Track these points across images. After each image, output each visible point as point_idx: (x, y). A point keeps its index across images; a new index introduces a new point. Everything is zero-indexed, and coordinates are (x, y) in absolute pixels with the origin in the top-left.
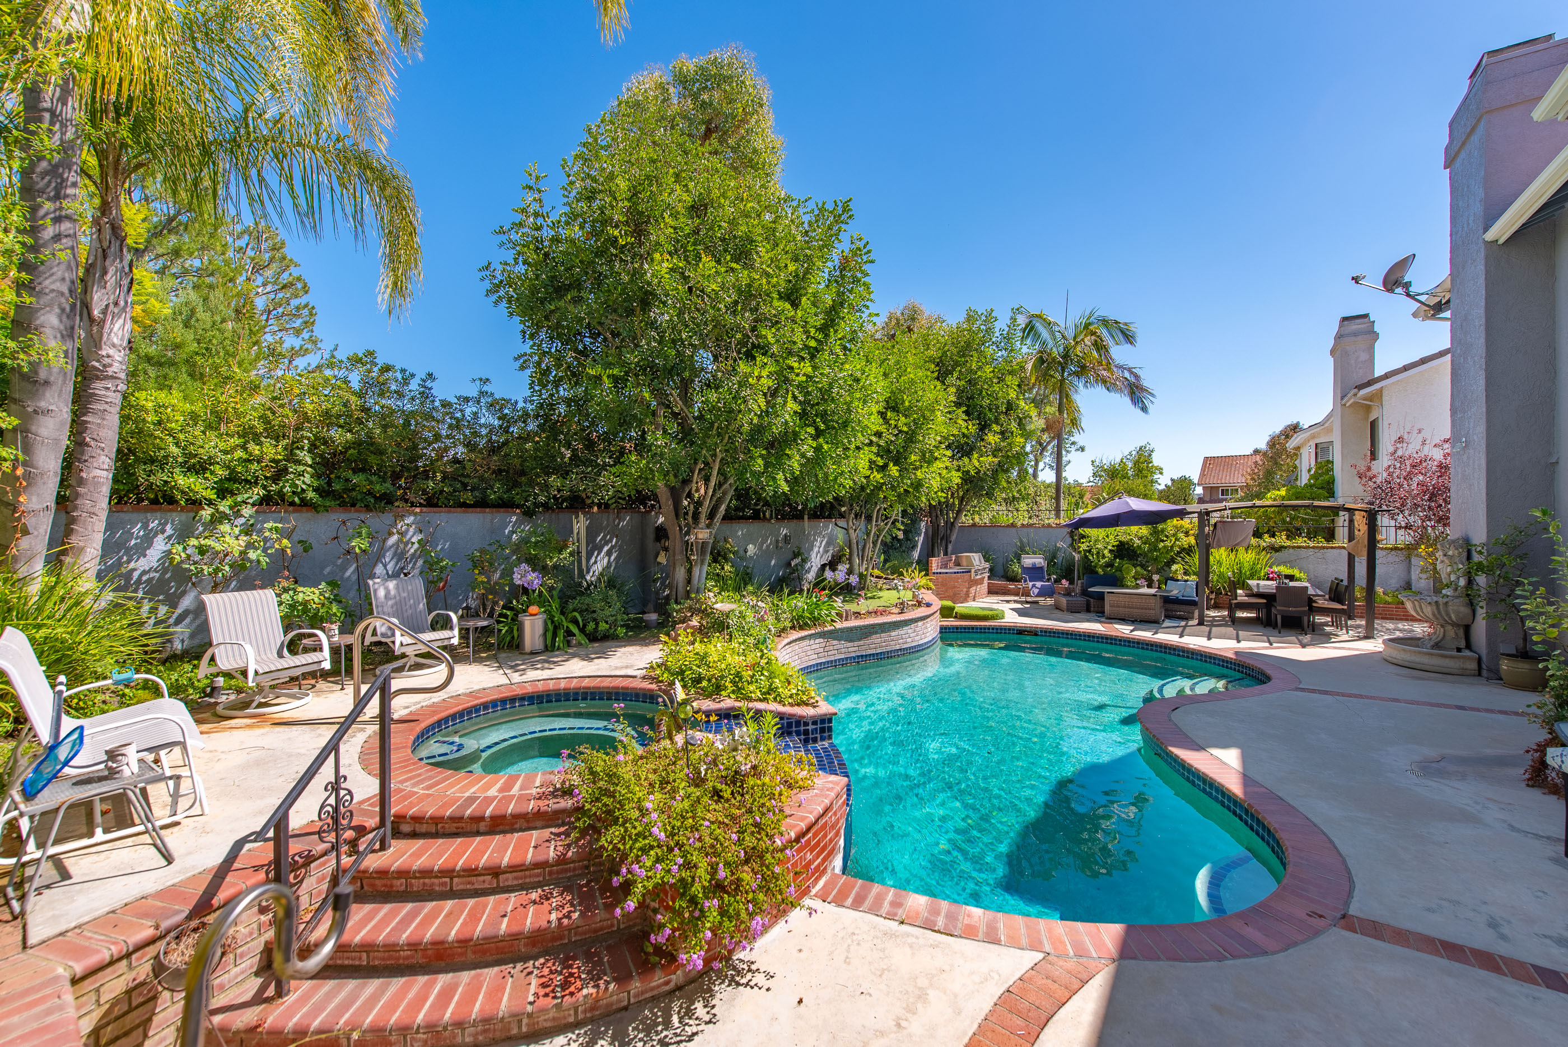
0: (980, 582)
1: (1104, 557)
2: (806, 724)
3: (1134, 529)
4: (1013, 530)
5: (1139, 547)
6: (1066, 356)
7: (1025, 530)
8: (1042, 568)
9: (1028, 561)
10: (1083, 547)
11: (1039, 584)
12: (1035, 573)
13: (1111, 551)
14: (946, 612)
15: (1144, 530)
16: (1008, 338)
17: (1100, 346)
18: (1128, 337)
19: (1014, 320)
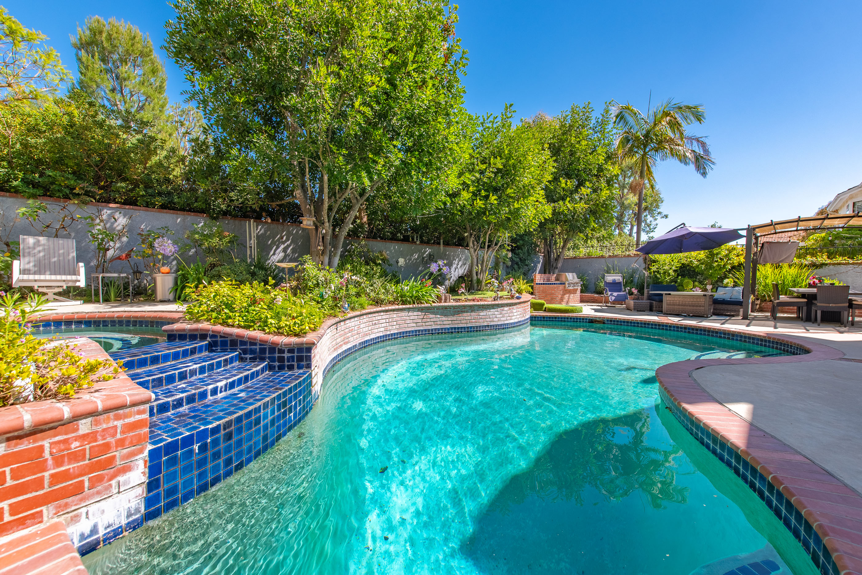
0: (574, 292)
1: (669, 275)
2: (281, 351)
3: (694, 254)
4: (603, 260)
5: (697, 266)
6: (647, 136)
7: (611, 259)
8: (620, 283)
9: (610, 278)
10: (654, 269)
11: (615, 294)
12: (615, 286)
13: (675, 271)
14: (536, 307)
15: (702, 255)
16: (603, 123)
17: (674, 125)
18: (699, 117)
19: (607, 111)
